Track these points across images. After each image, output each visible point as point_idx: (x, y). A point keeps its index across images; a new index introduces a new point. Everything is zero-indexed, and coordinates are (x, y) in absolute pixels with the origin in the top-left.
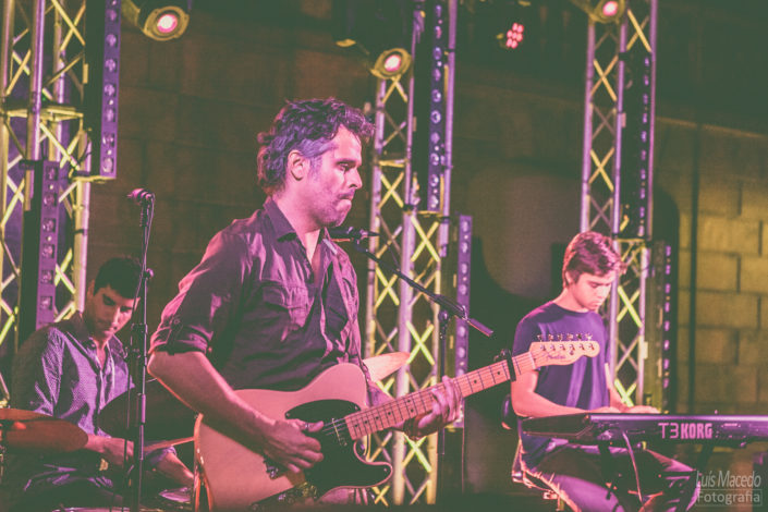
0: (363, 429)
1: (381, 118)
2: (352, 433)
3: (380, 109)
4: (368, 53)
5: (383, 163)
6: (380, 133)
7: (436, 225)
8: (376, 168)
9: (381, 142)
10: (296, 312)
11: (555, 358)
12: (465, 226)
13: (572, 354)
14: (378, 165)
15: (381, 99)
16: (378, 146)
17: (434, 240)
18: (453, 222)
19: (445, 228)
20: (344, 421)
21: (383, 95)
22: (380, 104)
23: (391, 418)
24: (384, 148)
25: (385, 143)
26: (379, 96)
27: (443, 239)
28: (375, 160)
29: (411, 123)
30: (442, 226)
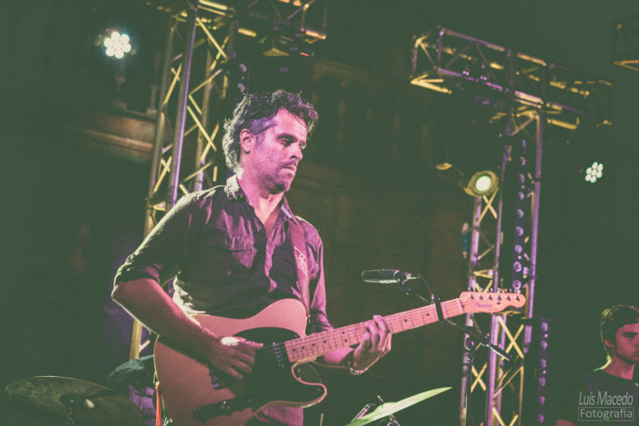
0: (300, 353)
1: (476, 236)
2: (290, 356)
3: (476, 227)
4: (462, 174)
5: (477, 274)
6: (475, 248)
7: (522, 327)
8: (471, 277)
9: (477, 256)
10: (240, 254)
11: (483, 306)
12: (545, 326)
13: (499, 304)
14: (473, 275)
15: (477, 220)
16: (473, 259)
17: (520, 341)
18: (535, 323)
19: (529, 329)
20: (283, 345)
21: (479, 216)
22: (477, 224)
23: (326, 345)
24: (478, 261)
25: (479, 258)
26: (475, 218)
27: (528, 339)
28: (470, 271)
29: (500, 237)
30: (527, 328)
